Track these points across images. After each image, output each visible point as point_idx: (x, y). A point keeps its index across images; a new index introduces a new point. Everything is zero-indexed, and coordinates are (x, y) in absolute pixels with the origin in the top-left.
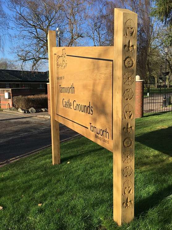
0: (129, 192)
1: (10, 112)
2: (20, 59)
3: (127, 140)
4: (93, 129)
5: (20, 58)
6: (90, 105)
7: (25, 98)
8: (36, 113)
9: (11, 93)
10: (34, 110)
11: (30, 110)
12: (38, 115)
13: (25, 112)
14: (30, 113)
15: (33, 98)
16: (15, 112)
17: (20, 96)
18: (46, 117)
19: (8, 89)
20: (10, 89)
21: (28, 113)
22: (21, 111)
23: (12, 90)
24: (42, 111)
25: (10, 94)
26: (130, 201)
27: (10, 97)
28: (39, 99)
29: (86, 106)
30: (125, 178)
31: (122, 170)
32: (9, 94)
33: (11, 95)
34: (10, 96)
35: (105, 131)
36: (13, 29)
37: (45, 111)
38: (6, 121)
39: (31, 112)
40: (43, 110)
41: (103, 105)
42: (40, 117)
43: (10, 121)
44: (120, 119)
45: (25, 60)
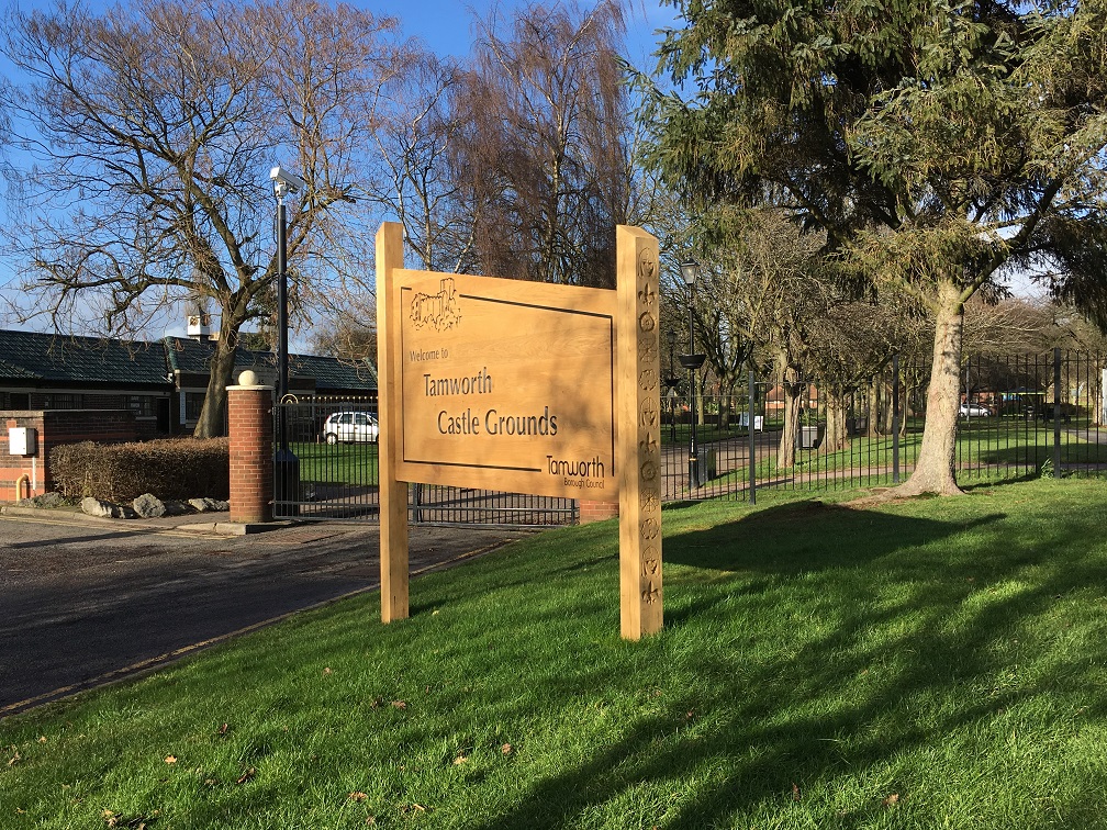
0: (653, 571)
1: (38, 517)
2: (51, 279)
3: (648, 467)
4: (558, 466)
5: (47, 273)
6: (546, 414)
7: (116, 453)
8: (164, 515)
9: (41, 429)
10: (157, 504)
11: (136, 505)
12: (184, 524)
13: (115, 515)
14: (136, 516)
15: (153, 454)
16: (68, 514)
17: (89, 446)
18: (223, 530)
19: (27, 413)
20: (40, 413)
21: (128, 518)
22: (97, 510)
23: (46, 418)
24: (192, 510)
25: (36, 434)
26: (656, 590)
27: (37, 446)
28: (181, 455)
29: (533, 418)
30: (645, 541)
31: (640, 525)
32: (33, 435)
33: (41, 438)
34: (37, 442)
35: (594, 463)
36: (33, 145)
37: (205, 511)
38: (44, 548)
39: (144, 511)
40: (198, 503)
41: (583, 409)
42: (198, 532)
43: (60, 546)
44: (633, 426)
45: (72, 285)
